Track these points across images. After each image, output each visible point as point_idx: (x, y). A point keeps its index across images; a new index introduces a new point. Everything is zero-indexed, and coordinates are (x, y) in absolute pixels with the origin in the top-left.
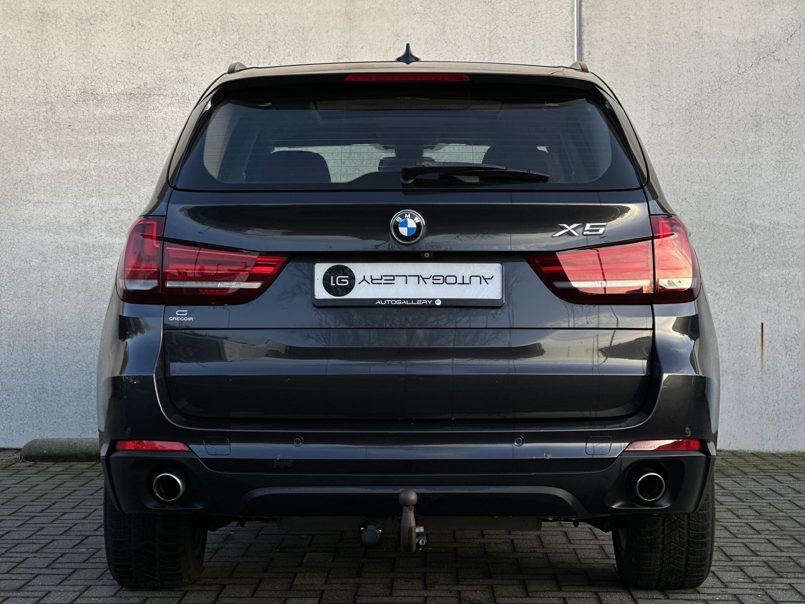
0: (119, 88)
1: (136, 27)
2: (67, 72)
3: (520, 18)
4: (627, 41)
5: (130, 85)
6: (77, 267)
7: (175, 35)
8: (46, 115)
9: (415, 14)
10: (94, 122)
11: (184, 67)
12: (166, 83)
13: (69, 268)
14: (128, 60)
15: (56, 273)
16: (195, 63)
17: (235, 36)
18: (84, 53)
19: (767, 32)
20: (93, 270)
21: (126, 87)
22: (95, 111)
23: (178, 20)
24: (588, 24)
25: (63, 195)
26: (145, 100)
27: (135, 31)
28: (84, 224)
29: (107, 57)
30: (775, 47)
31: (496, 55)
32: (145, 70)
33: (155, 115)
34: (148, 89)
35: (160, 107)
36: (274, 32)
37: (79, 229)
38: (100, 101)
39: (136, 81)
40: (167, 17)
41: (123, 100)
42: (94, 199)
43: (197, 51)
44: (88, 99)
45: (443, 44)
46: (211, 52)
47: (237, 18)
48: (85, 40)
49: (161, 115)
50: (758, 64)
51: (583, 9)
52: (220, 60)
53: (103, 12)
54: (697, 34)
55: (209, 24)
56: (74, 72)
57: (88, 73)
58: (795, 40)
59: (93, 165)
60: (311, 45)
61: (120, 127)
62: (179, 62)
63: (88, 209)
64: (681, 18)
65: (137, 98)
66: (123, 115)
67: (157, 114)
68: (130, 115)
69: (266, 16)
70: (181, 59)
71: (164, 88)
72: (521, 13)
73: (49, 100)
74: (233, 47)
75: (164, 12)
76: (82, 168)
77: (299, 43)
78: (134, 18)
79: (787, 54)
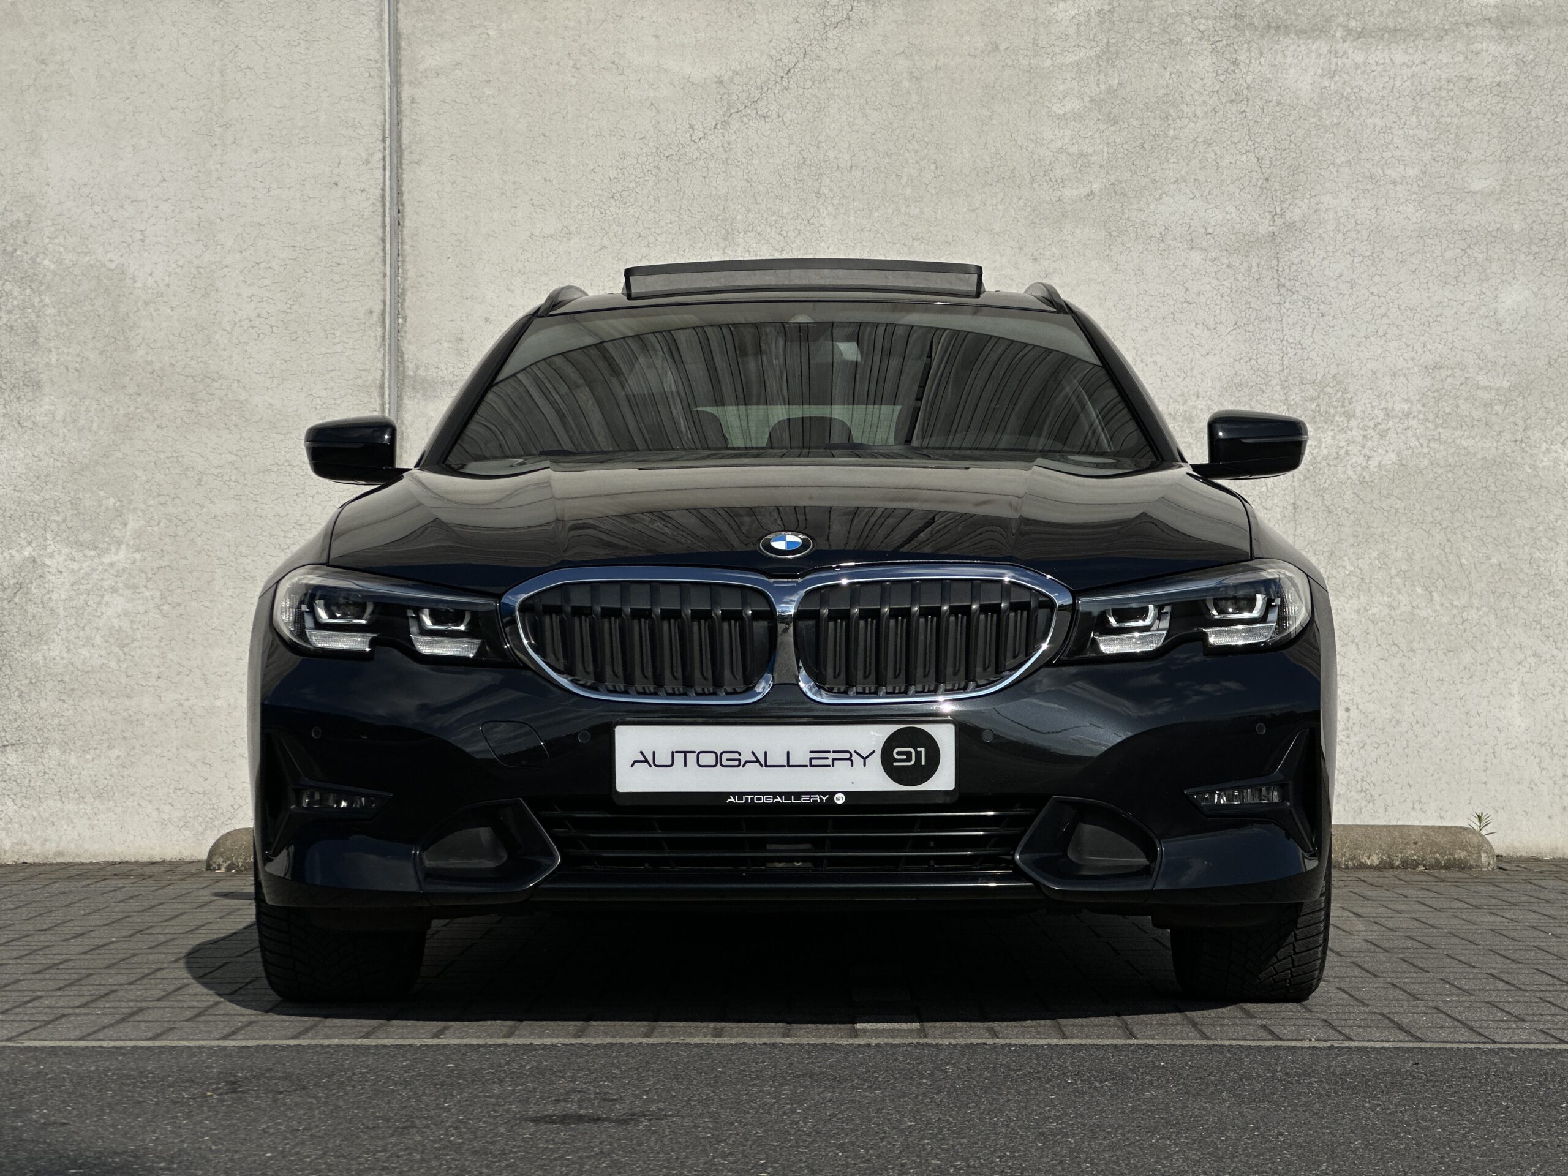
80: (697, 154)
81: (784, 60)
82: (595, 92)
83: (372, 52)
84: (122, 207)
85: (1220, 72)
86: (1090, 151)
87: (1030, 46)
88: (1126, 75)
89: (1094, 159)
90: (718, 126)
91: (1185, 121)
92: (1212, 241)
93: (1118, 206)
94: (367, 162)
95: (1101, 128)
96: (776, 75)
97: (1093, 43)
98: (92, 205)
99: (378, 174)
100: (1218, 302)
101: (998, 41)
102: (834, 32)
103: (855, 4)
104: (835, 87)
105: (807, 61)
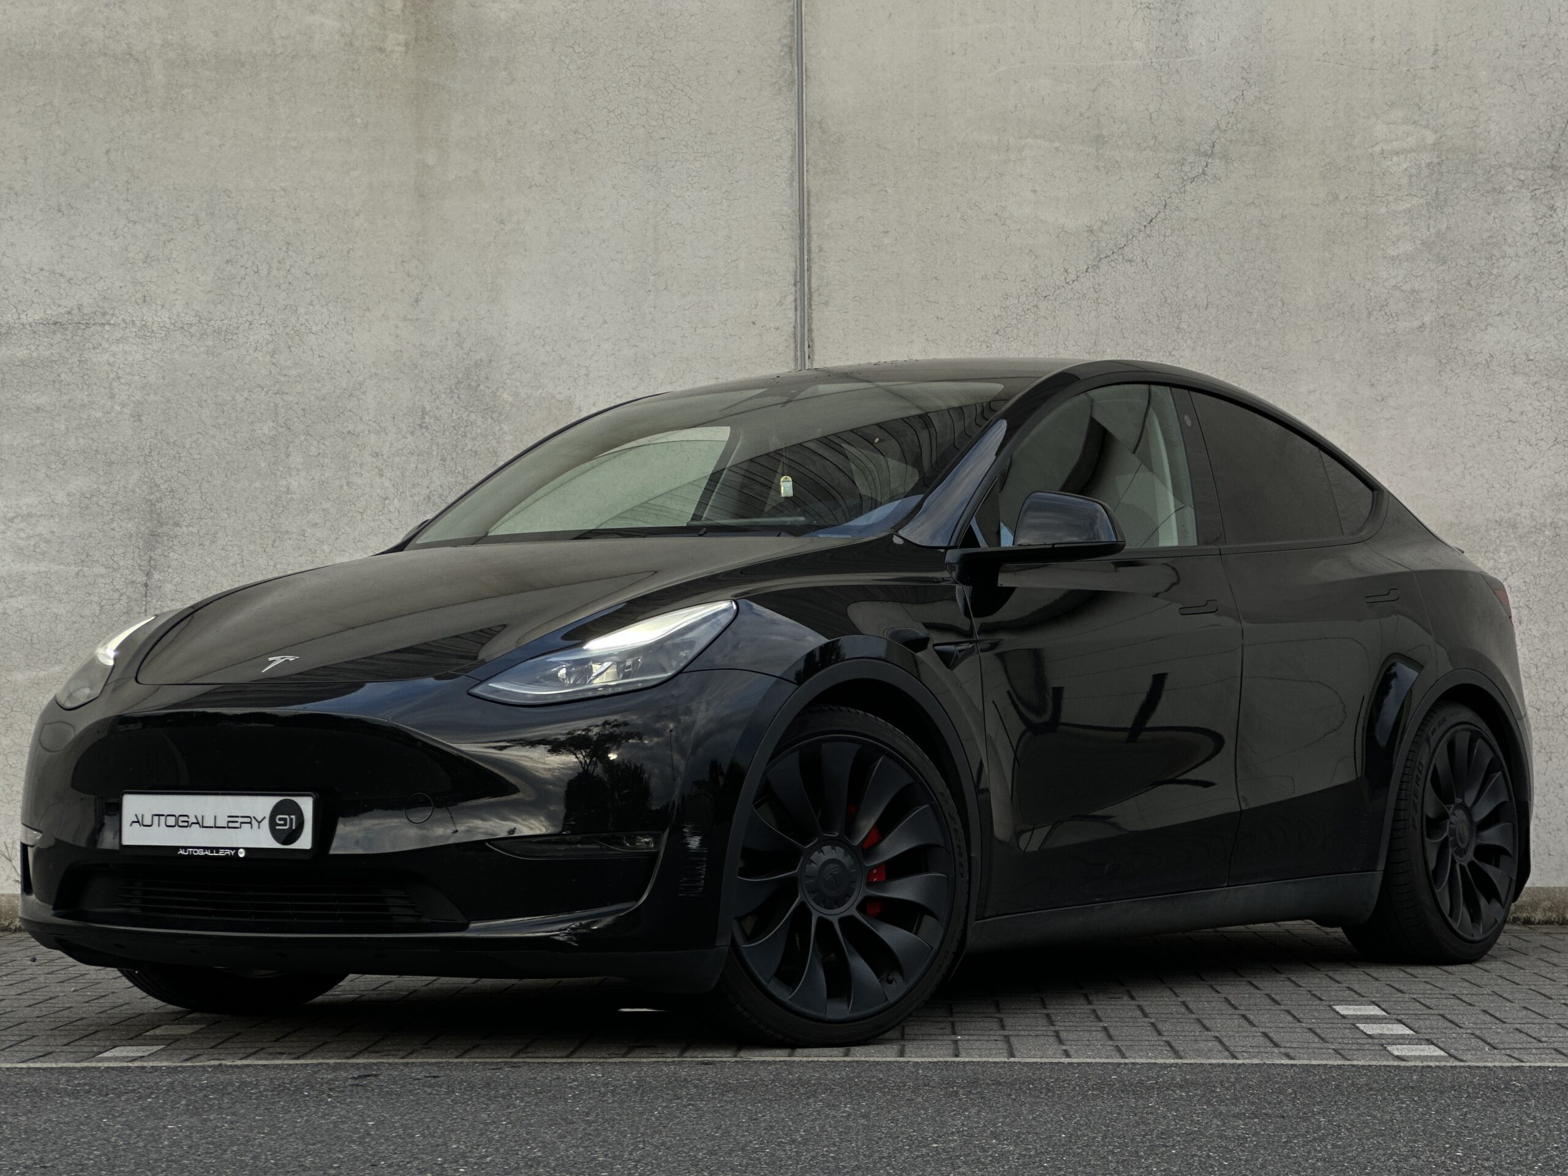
80: (1070, 295)
81: (1146, 210)
82: (980, 240)
83: (785, 208)
84: (569, 346)
85: (1538, 217)
86: (1422, 288)
87: (1367, 195)
88: (1454, 220)
89: (1425, 295)
90: (1089, 270)
91: (1508, 260)
92: (1533, 367)
93: (1447, 336)
94: (781, 304)
95: (1432, 268)
96: (1140, 224)
97: (1424, 193)
98: (543, 345)
99: (791, 314)
100: (1540, 421)
101: (1338, 192)
102: (1191, 186)
103: (1210, 161)
104: (1192, 235)
105: (1168, 211)
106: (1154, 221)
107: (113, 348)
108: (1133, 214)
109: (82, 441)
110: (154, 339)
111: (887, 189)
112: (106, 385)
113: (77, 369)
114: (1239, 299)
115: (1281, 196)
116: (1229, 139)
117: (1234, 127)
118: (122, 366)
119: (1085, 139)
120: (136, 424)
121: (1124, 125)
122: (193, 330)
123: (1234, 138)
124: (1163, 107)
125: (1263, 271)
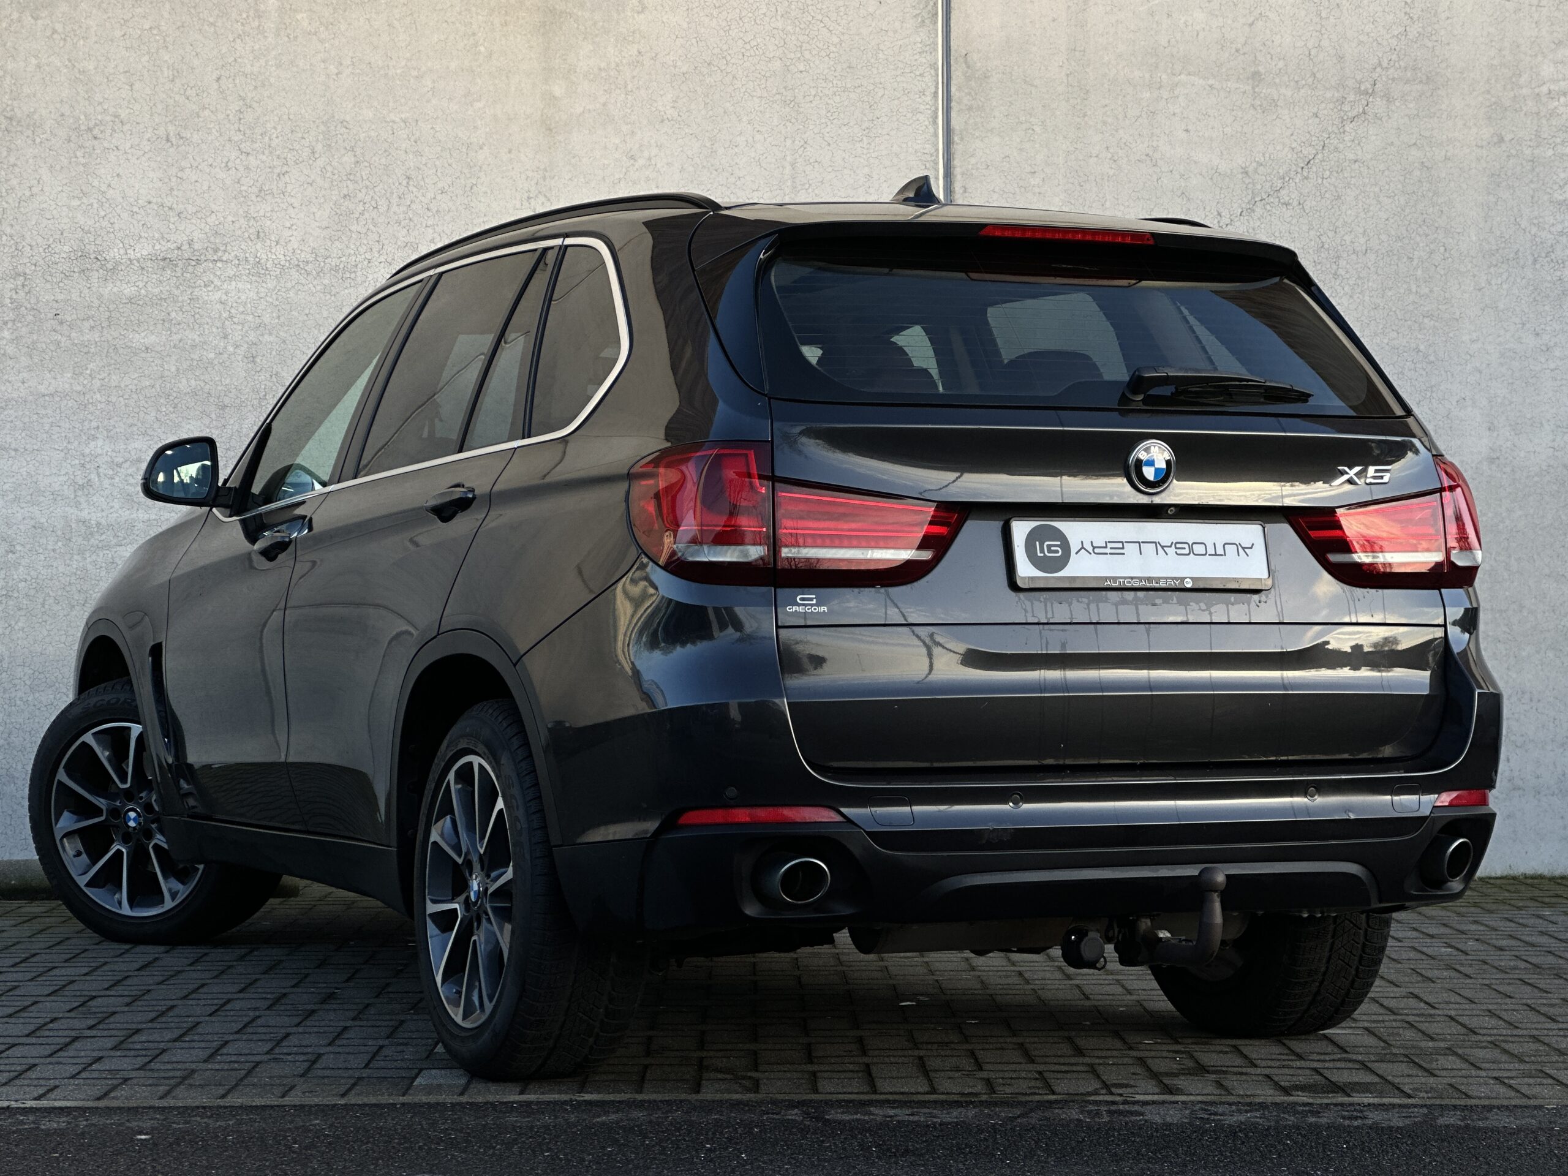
0: (144, 250)
1: (174, 143)
2: (52, 221)
3: (844, 129)
4: (1028, 169)
5: (164, 243)
6: (68, 561)
7: (243, 157)
8: (15, 297)
9: (662, 121)
10: (101, 309)
11: (258, 212)
12: (227, 240)
13: (55, 564)
14: (159, 200)
15: (33, 573)
16: (279, 206)
17: (349, 159)
18: (84, 188)
19: (1267, 155)
20: (98, 567)
21: (157, 247)
22: (101, 289)
23: (248, 132)
24: (962, 139)
25: (45, 436)
26: (190, 269)
27: (171, 150)
28: (82, 487)
29: (123, 195)
30: (1280, 181)
31: (804, 191)
32: (189, 217)
33: (208, 296)
34: (195, 250)
35: (217, 282)
36: (418, 151)
37: (72, 496)
38: (112, 271)
39: (173, 238)
40: (228, 126)
41: (150, 270)
42: (100, 443)
43: (281, 185)
44: (89, 267)
45: (711, 174)
46: (306, 186)
47: (351, 127)
48: (84, 165)
49: (218, 295)
50: (1253, 211)
51: (953, 114)
52: (322, 200)
53: (116, 116)
54: (1148, 159)
55: (303, 138)
56: (66, 220)
57: (89, 223)
58: (1314, 169)
59: (97, 383)
60: (482, 174)
61: (146, 316)
62: (250, 203)
63: (88, 459)
64: (1121, 132)
65: (176, 265)
66: (150, 296)
67: (210, 294)
68: (163, 296)
69: (403, 125)
70: (253, 198)
71: (223, 248)
72: (846, 121)
73: (20, 269)
74: (345, 178)
75: (223, 116)
76: (79, 388)
77: (461, 172)
78: (171, 128)
79: (1301, 194)
81: (1304, 152)
82: (1130, 182)
87: (1533, 137)
90: (1244, 214)
96: (1297, 165)
101: (1503, 133)
102: (1351, 126)
103: (1371, 100)
104: (1352, 177)
105: (1326, 152)
106: (1312, 162)
107: (225, 286)
108: (1290, 156)
109: (193, 383)
110: (268, 277)
111: (1034, 127)
112: (219, 324)
113: (188, 308)
114: (1400, 244)
115: (1445, 137)
116: (1391, 77)
117: (1397, 64)
118: (235, 305)
119: (1241, 77)
120: (250, 366)
121: (1282, 62)
122: (309, 268)
123: (1396, 76)
124: (1322, 43)
125: (1425, 216)
